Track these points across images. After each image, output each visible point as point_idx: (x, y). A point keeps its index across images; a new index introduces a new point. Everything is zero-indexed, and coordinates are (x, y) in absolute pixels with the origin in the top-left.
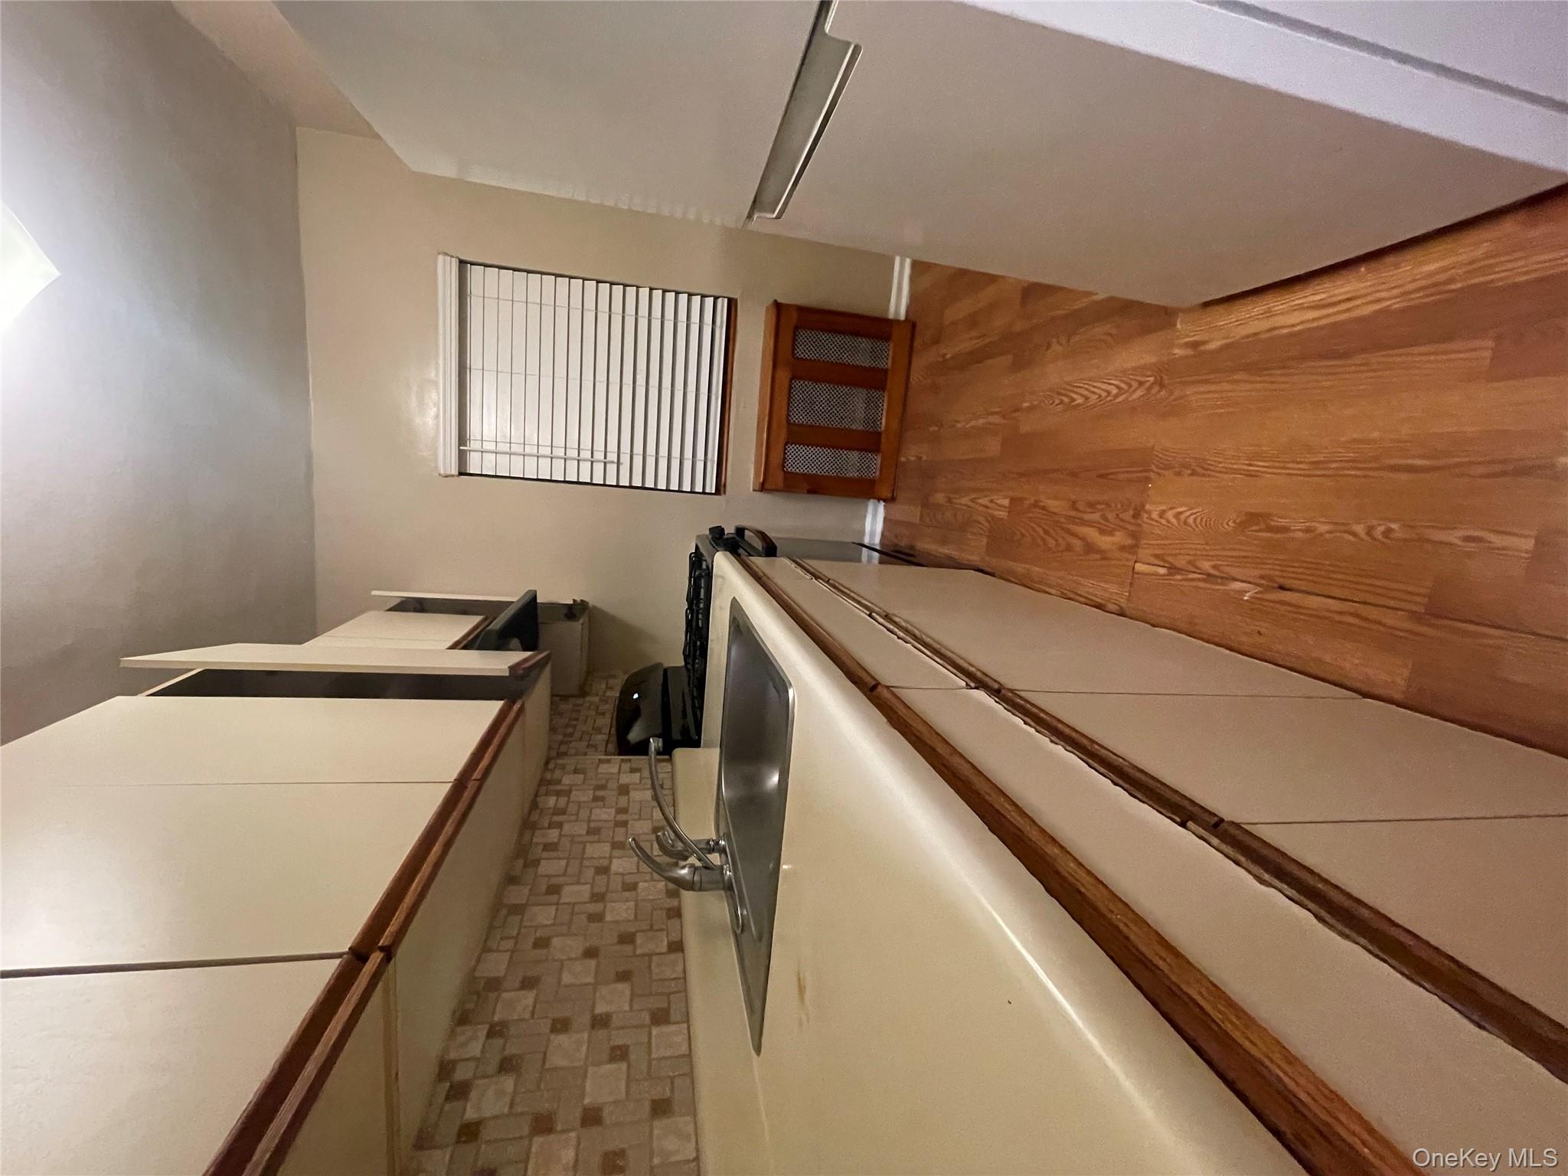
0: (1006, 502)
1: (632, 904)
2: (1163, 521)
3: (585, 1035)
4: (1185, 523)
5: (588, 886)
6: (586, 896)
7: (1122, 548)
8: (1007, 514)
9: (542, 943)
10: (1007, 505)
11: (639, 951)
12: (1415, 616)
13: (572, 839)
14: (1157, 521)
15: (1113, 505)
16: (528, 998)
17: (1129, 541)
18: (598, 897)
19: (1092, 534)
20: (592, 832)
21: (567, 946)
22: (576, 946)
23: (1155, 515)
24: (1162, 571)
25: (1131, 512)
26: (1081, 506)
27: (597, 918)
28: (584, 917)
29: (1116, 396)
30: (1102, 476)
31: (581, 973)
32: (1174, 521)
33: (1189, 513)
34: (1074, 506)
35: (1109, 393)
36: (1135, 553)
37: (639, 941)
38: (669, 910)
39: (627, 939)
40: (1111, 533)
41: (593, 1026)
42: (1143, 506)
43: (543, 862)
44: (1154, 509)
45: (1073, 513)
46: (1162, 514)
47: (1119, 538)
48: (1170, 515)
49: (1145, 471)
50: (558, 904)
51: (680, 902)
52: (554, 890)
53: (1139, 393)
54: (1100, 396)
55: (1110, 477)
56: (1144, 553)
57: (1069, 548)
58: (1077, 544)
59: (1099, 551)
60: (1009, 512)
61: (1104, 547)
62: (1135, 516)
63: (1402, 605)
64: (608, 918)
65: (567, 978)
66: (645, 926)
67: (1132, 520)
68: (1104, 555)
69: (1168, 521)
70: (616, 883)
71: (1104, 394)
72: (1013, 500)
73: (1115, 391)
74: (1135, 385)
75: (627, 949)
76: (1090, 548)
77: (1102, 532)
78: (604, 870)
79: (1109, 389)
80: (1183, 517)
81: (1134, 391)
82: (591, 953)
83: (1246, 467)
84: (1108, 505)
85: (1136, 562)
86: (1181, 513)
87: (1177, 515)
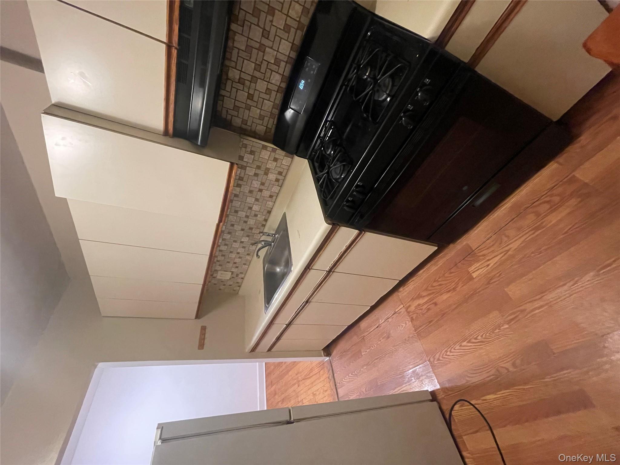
0: (474, 275)
1: (255, 221)
2: (404, 322)
3: (239, 244)
4: (399, 326)
5: (245, 213)
6: (244, 216)
7: (409, 306)
8: (470, 270)
9: (233, 225)
10: (473, 274)
11: (253, 232)
12: (364, 336)
13: (244, 194)
14: (406, 321)
15: (421, 315)
16: (229, 236)
17: (409, 310)
18: (247, 217)
19: (421, 301)
20: (251, 192)
21: (237, 227)
22: (240, 228)
23: (407, 322)
24: (397, 311)
25: (414, 318)
26: (433, 306)
27: (245, 222)
28: (243, 221)
29: (446, 351)
30: (430, 322)
31: (239, 233)
32: (402, 324)
33: (400, 328)
34: (436, 304)
35: (451, 352)
36: (405, 308)
37: (253, 230)
38: (263, 224)
39: (251, 229)
40: (416, 307)
41: (241, 243)
42: (412, 322)
43: (234, 202)
44: (409, 324)
45: (434, 301)
46: (406, 323)
47: (412, 308)
48: (404, 325)
49: (417, 333)
50: (237, 216)
51: (266, 223)
52: (236, 212)
53: (437, 356)
54: (454, 349)
55: (428, 323)
56: (404, 310)
57: (426, 289)
58: (424, 294)
59: (415, 299)
60: (469, 272)
61: (415, 301)
62: (412, 317)
63: (367, 336)
64: (248, 223)
65: (237, 234)
66: (255, 227)
67: (412, 316)
68: (413, 299)
69: (403, 323)
70: (253, 213)
71: (453, 350)
72: (471, 278)
73: (448, 353)
74: (441, 358)
75: (250, 231)
76: (419, 297)
77: (419, 305)
78: (250, 208)
79: (452, 353)
80: (401, 327)
81: (440, 356)
82: (243, 230)
83: (396, 347)
84: (423, 314)
85: (404, 306)
86: (402, 327)
87: (402, 326)
